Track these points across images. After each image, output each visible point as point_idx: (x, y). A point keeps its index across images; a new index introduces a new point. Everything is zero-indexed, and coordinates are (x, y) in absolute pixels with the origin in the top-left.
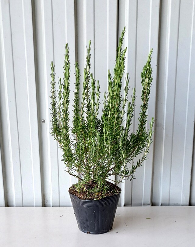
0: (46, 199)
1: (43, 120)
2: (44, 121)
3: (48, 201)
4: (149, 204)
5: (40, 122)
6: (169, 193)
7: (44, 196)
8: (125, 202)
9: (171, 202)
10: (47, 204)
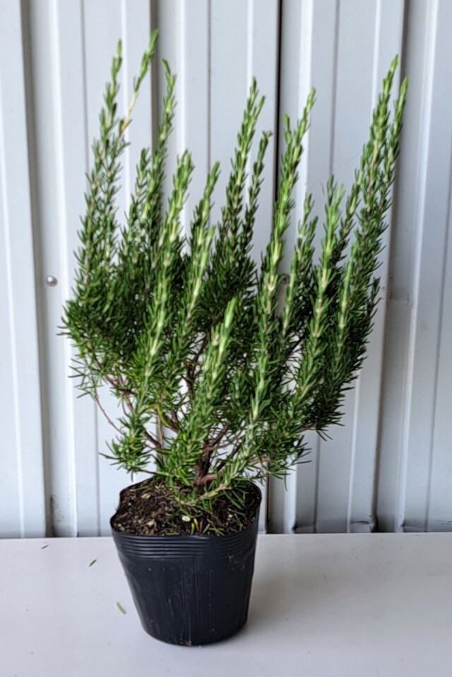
0: (56, 511)
1: (50, 279)
2: (54, 282)
3: (63, 517)
4: (367, 523)
5: (43, 283)
6: (429, 492)
7: (50, 503)
8: (297, 517)
9: (433, 517)
10: (61, 525)
